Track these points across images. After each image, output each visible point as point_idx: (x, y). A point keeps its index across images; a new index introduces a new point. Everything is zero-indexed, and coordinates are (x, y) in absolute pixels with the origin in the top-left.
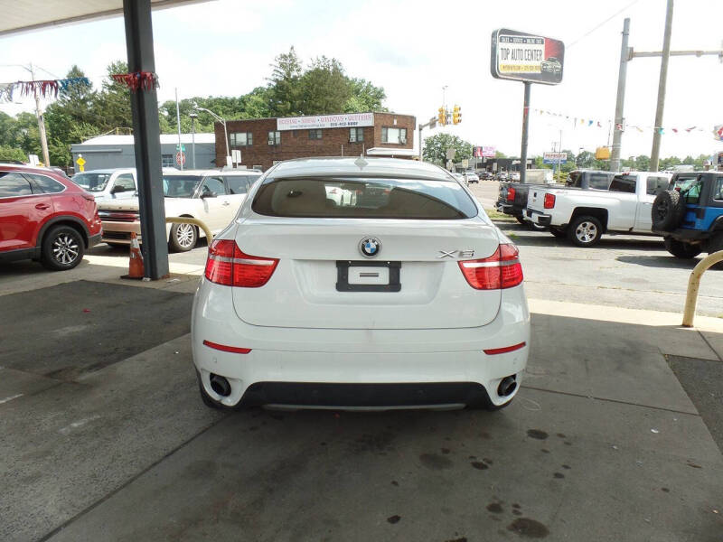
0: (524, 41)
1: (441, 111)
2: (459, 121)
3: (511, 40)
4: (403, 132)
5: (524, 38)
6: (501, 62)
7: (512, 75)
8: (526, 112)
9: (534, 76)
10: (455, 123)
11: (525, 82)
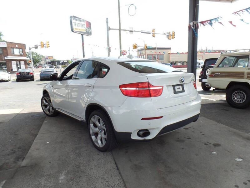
0: (80, 21)
1: (41, 42)
2: (49, 47)
3: (76, 20)
4: (21, 50)
5: (80, 20)
6: (74, 27)
7: (78, 31)
8: (83, 44)
9: (84, 33)
10: (48, 47)
11: (82, 34)
